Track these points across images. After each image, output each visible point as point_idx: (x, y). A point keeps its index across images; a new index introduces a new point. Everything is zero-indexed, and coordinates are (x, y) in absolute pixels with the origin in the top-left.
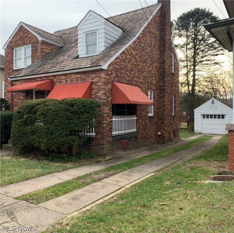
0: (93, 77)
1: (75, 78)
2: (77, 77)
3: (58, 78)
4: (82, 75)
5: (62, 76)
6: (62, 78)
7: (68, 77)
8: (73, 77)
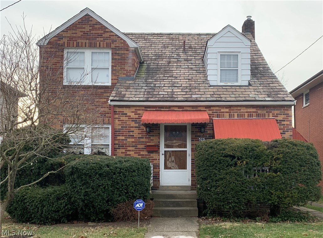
0: (277, 114)
1: (246, 112)
2: (251, 112)
3: (216, 110)
4: (258, 110)
5: (224, 108)
6: (222, 111)
7: (233, 110)
8: (242, 111)
